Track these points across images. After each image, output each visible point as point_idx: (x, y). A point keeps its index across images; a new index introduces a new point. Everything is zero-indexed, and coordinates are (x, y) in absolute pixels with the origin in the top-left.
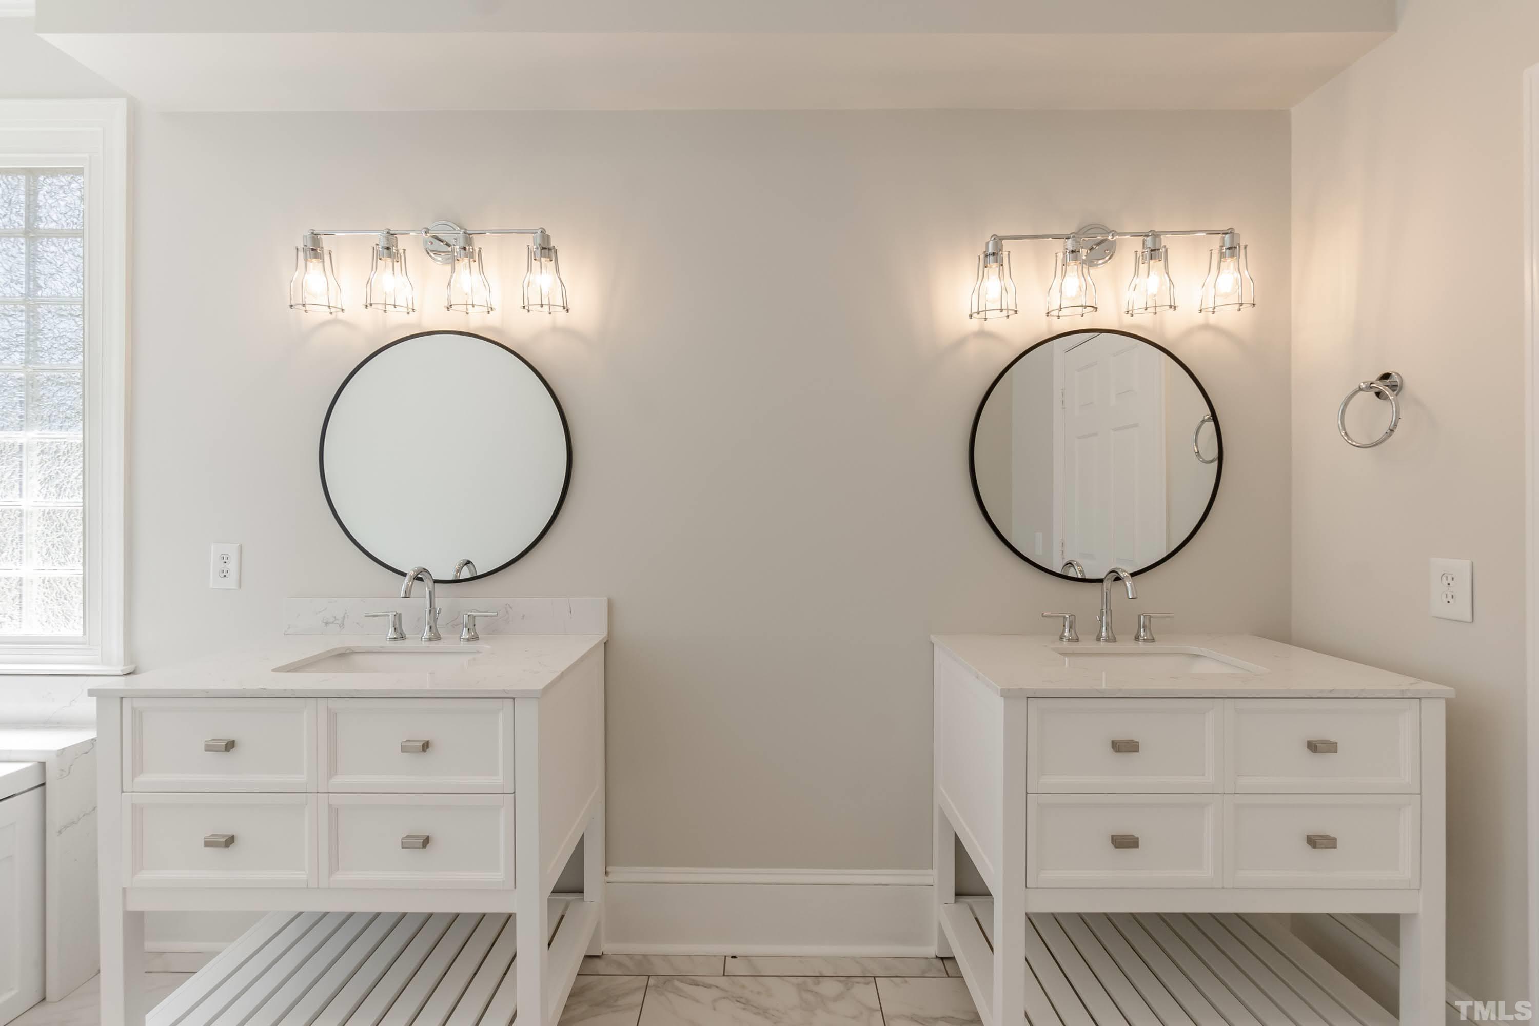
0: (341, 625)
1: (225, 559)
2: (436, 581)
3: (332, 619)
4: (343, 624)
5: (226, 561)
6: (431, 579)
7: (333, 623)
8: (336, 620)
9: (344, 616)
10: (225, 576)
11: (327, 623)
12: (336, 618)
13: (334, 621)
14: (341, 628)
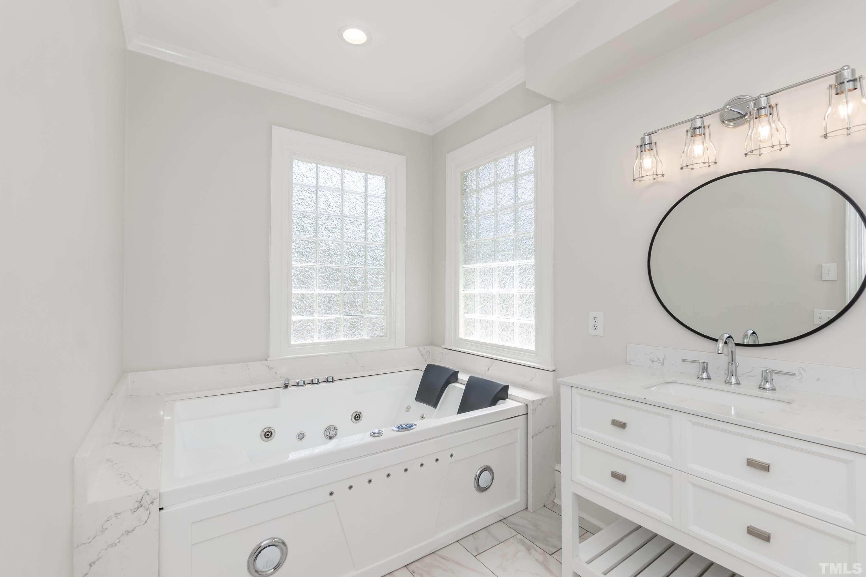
0: (662, 364)
1: (596, 320)
2: (737, 344)
3: (656, 359)
4: (663, 364)
5: (596, 321)
6: (733, 342)
7: (657, 361)
8: (659, 360)
9: (664, 359)
10: (596, 329)
11: (653, 361)
12: (659, 359)
13: (658, 361)
14: (662, 366)
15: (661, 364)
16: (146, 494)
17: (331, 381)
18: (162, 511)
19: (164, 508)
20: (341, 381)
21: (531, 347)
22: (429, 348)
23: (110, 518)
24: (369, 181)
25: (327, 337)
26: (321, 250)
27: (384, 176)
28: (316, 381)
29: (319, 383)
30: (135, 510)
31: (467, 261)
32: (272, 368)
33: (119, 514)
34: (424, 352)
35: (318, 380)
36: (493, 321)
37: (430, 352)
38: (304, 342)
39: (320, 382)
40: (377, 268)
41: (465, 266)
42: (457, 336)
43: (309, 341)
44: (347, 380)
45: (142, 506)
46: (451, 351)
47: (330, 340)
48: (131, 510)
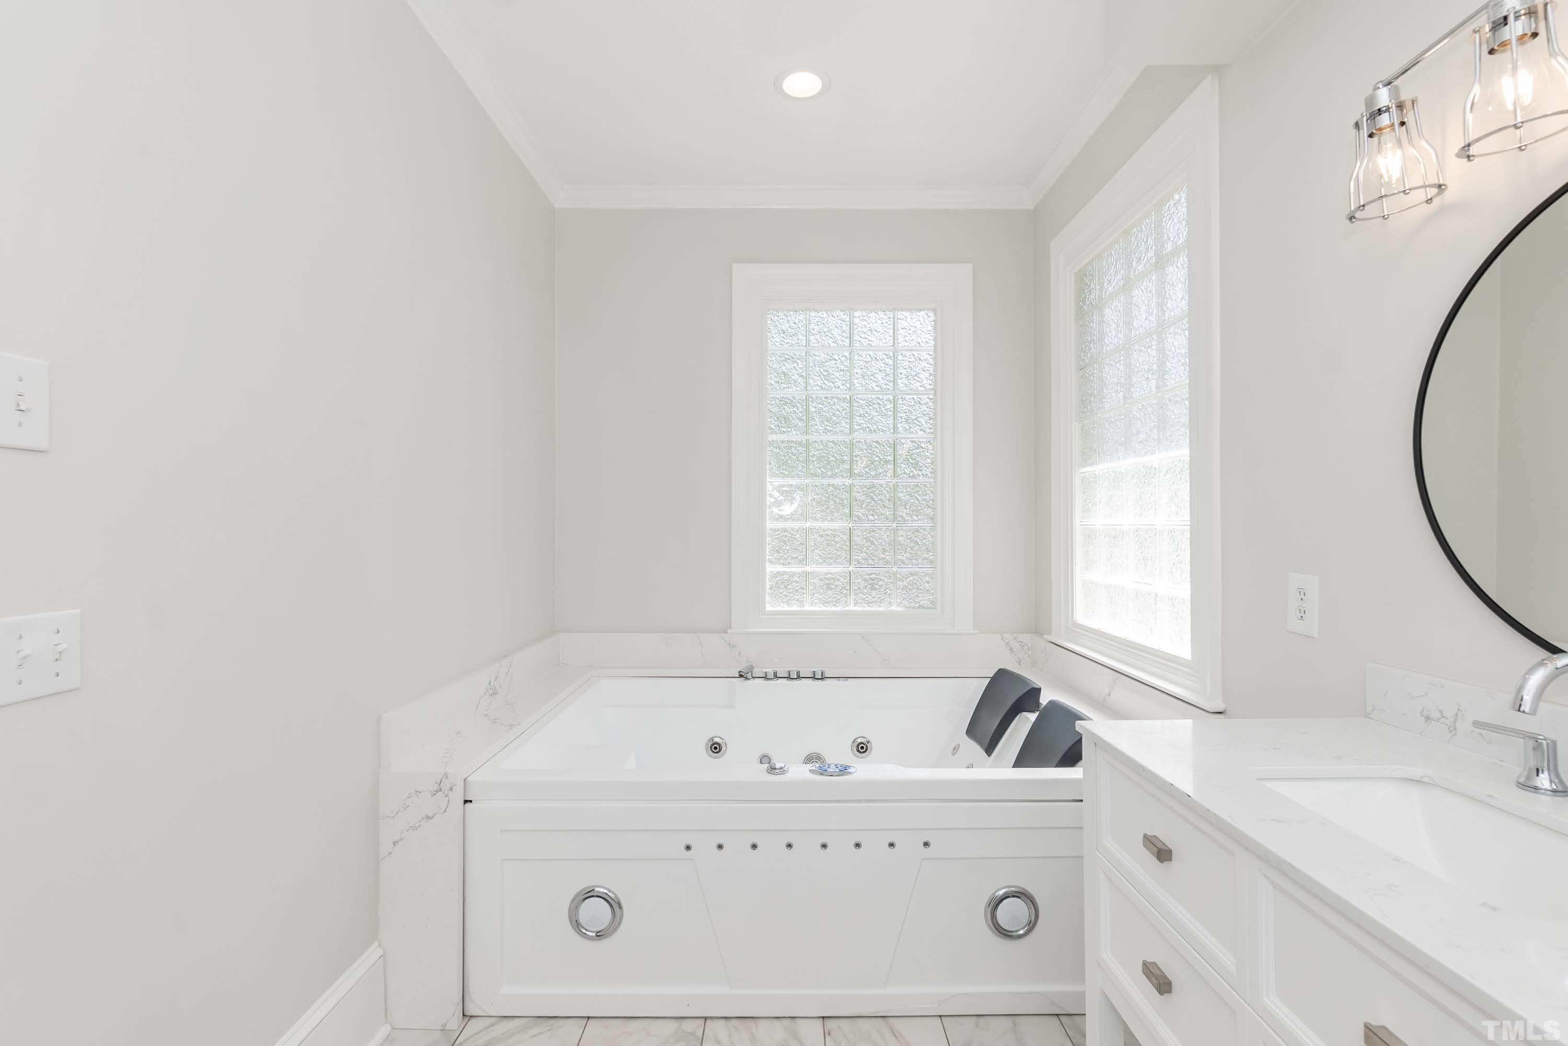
0: (1452, 729)
1: (1302, 593)
4: (1455, 729)
7: (1438, 720)
8: (1443, 717)
9: (1456, 715)
10: (1302, 617)
11: (1428, 718)
12: (1444, 715)
13: (1443, 720)
14: (1453, 735)
15: (1449, 729)
16: (445, 777)
17: (820, 677)
18: (468, 805)
19: (473, 801)
20: (839, 680)
21: (1183, 650)
22: (1026, 638)
23: (412, 795)
24: (902, 324)
25: (825, 603)
26: (815, 455)
27: (929, 309)
28: (794, 674)
29: (799, 677)
30: (435, 793)
31: (1086, 459)
32: (734, 646)
33: (420, 792)
34: (1016, 646)
35: (798, 673)
36: (1123, 587)
37: (1030, 646)
38: (787, 608)
39: (826, 678)
40: (916, 482)
41: (1083, 470)
42: (1070, 618)
43: (795, 608)
44: (848, 679)
45: (441, 790)
46: (1058, 647)
47: (831, 608)
48: (431, 792)
